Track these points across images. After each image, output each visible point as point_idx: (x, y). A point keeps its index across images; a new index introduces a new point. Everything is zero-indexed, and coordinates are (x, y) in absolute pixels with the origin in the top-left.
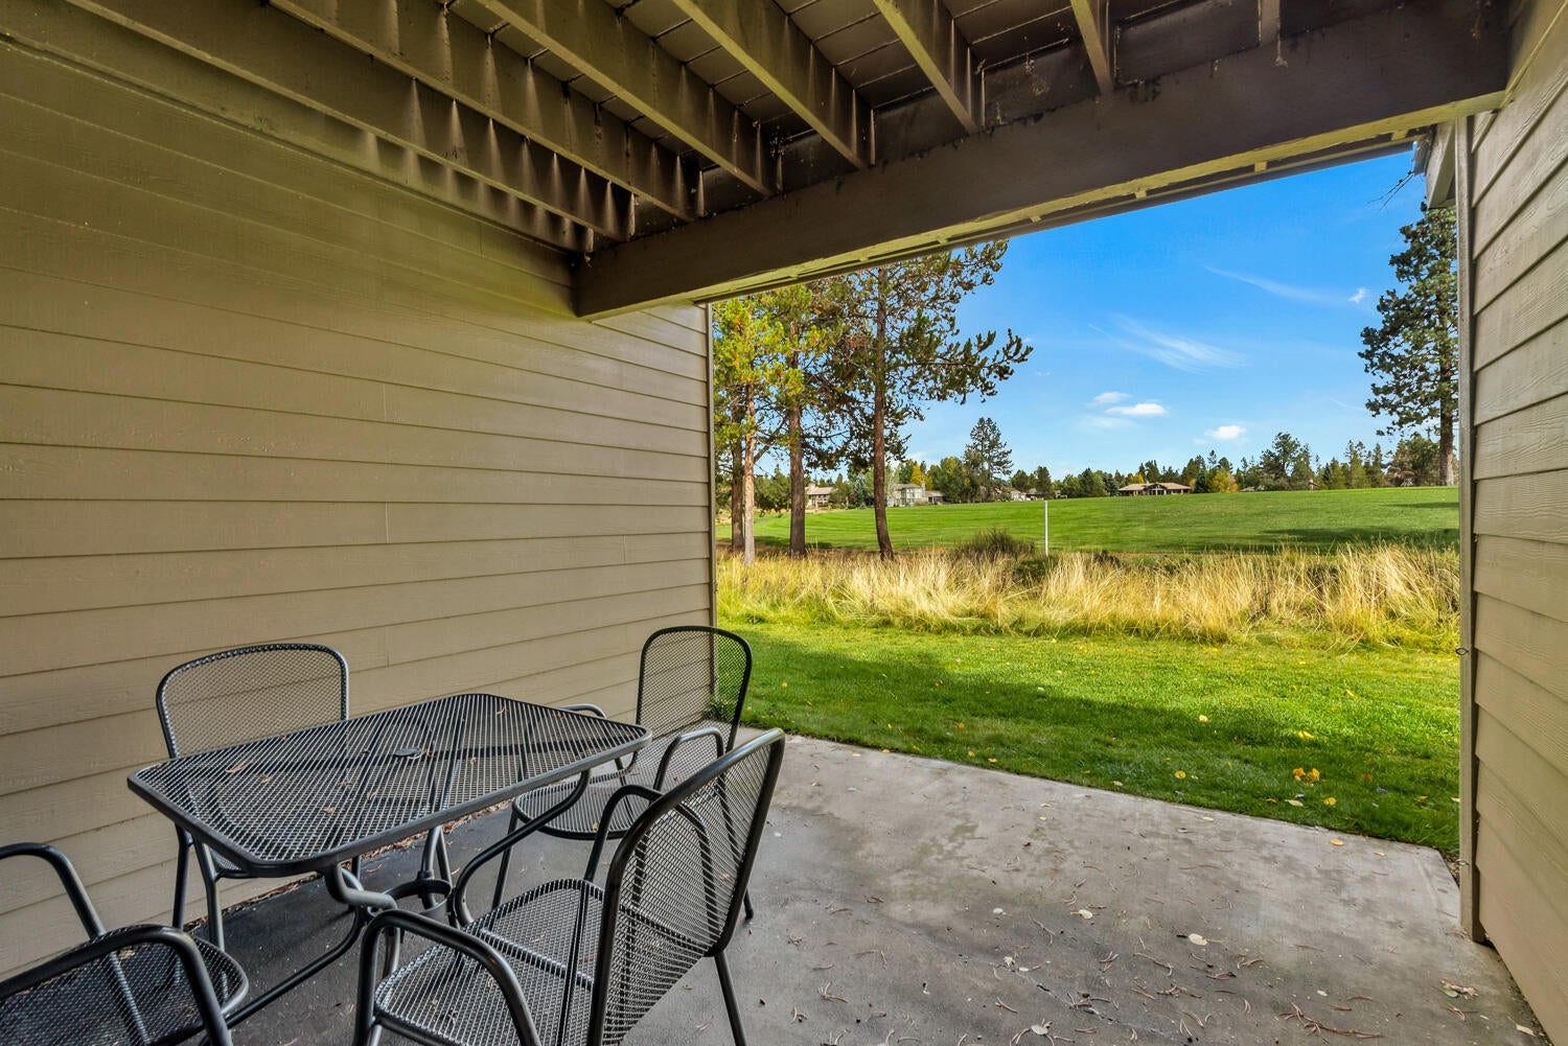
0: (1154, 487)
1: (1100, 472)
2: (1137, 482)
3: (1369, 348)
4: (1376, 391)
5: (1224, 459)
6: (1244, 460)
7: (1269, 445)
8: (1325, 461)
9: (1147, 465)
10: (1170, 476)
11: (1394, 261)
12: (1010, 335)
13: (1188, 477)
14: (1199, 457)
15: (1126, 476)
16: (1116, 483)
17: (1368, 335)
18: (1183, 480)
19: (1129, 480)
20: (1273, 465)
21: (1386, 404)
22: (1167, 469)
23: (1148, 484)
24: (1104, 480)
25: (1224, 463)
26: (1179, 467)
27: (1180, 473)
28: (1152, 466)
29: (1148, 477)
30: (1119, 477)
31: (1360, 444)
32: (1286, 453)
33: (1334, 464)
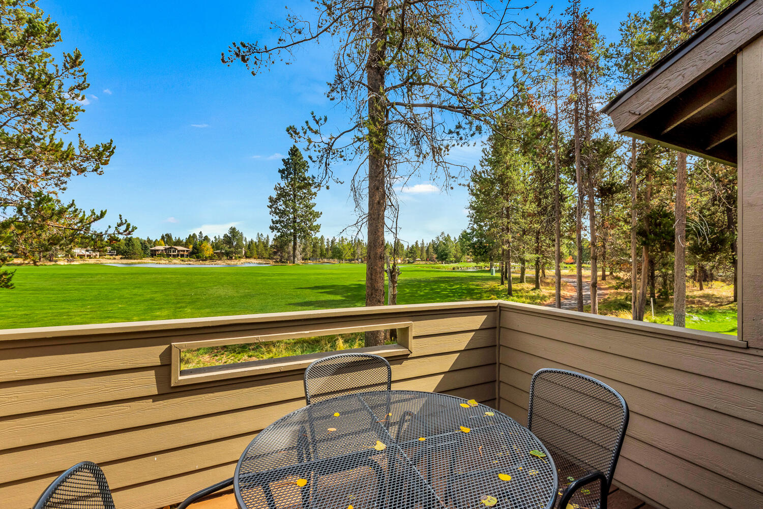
0: (171, 248)
1: (138, 238)
2: (161, 245)
3: (271, 204)
4: (273, 222)
5: (206, 236)
6: (215, 237)
7: (227, 232)
8: (249, 240)
9: (166, 235)
10: (178, 243)
11: (280, 171)
12: (121, 218)
13: (189, 244)
14: (194, 234)
15: (154, 241)
16: (149, 246)
17: (271, 199)
18: (186, 245)
19: (156, 243)
20: (228, 240)
21: (276, 228)
22: (177, 238)
23: (167, 247)
24: (141, 243)
25: (206, 238)
26: (184, 237)
27: (184, 241)
28: (169, 236)
29: (166, 243)
30: (149, 241)
31: (262, 234)
32: (234, 236)
33: (252, 242)
